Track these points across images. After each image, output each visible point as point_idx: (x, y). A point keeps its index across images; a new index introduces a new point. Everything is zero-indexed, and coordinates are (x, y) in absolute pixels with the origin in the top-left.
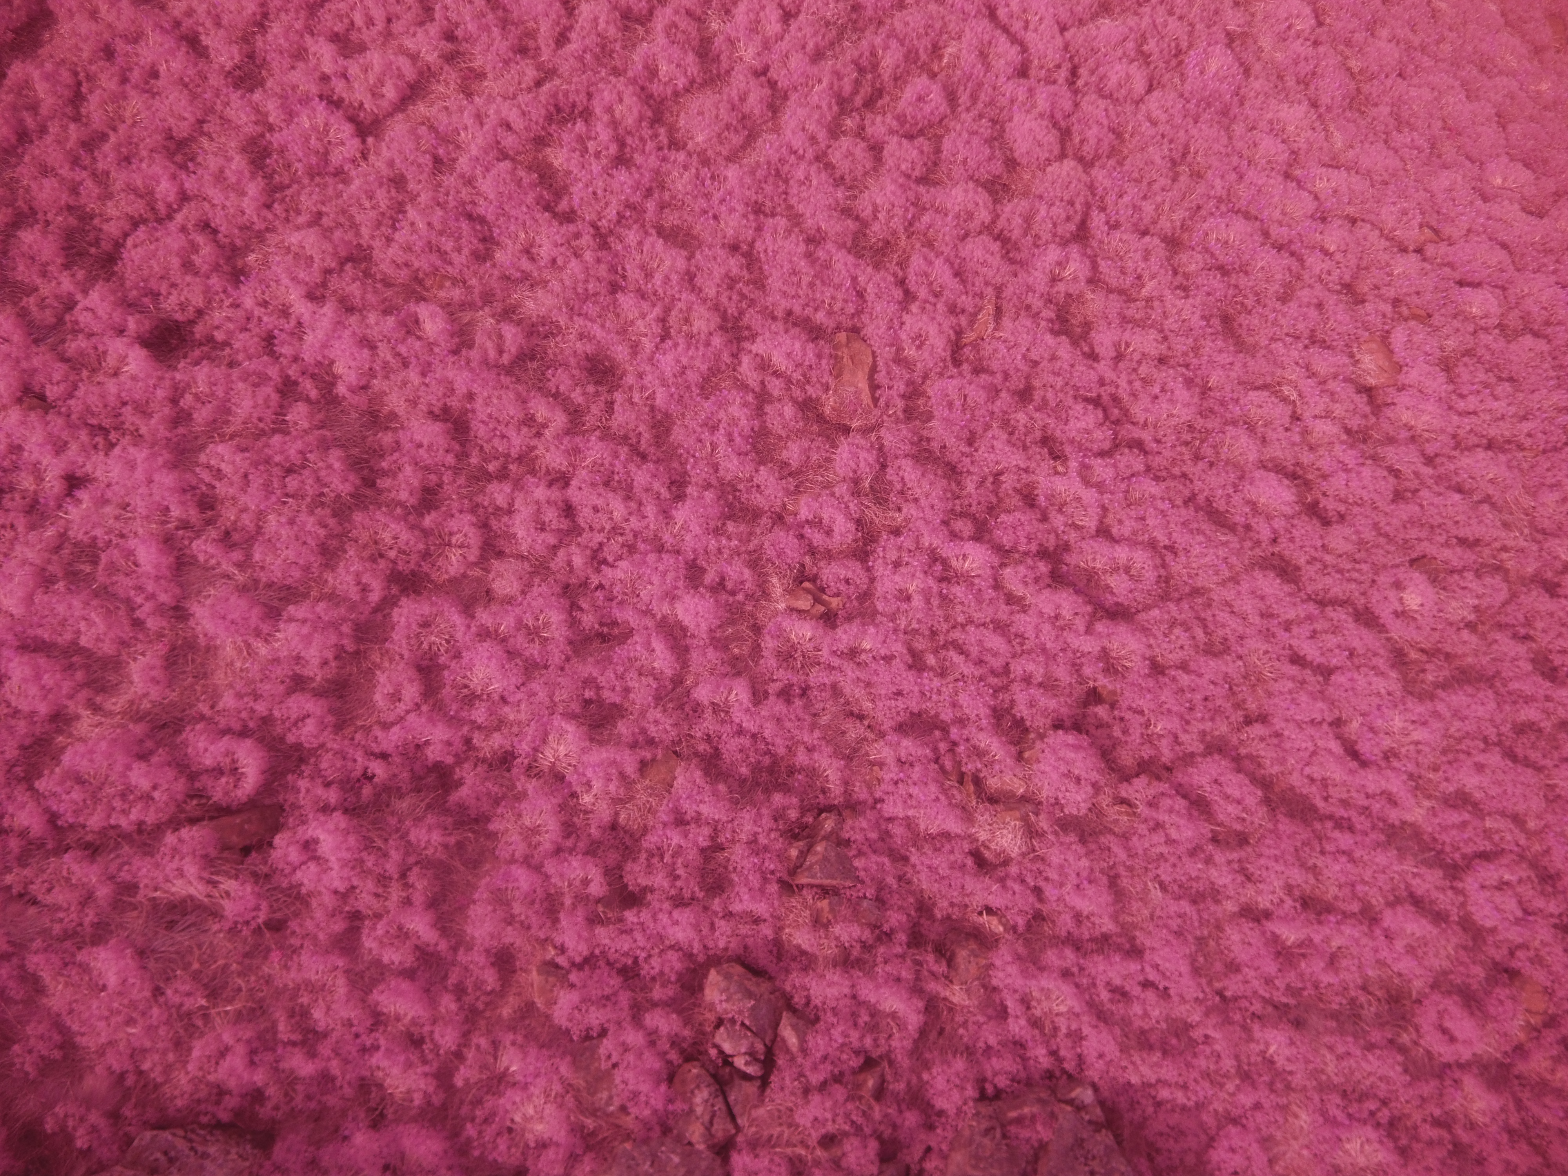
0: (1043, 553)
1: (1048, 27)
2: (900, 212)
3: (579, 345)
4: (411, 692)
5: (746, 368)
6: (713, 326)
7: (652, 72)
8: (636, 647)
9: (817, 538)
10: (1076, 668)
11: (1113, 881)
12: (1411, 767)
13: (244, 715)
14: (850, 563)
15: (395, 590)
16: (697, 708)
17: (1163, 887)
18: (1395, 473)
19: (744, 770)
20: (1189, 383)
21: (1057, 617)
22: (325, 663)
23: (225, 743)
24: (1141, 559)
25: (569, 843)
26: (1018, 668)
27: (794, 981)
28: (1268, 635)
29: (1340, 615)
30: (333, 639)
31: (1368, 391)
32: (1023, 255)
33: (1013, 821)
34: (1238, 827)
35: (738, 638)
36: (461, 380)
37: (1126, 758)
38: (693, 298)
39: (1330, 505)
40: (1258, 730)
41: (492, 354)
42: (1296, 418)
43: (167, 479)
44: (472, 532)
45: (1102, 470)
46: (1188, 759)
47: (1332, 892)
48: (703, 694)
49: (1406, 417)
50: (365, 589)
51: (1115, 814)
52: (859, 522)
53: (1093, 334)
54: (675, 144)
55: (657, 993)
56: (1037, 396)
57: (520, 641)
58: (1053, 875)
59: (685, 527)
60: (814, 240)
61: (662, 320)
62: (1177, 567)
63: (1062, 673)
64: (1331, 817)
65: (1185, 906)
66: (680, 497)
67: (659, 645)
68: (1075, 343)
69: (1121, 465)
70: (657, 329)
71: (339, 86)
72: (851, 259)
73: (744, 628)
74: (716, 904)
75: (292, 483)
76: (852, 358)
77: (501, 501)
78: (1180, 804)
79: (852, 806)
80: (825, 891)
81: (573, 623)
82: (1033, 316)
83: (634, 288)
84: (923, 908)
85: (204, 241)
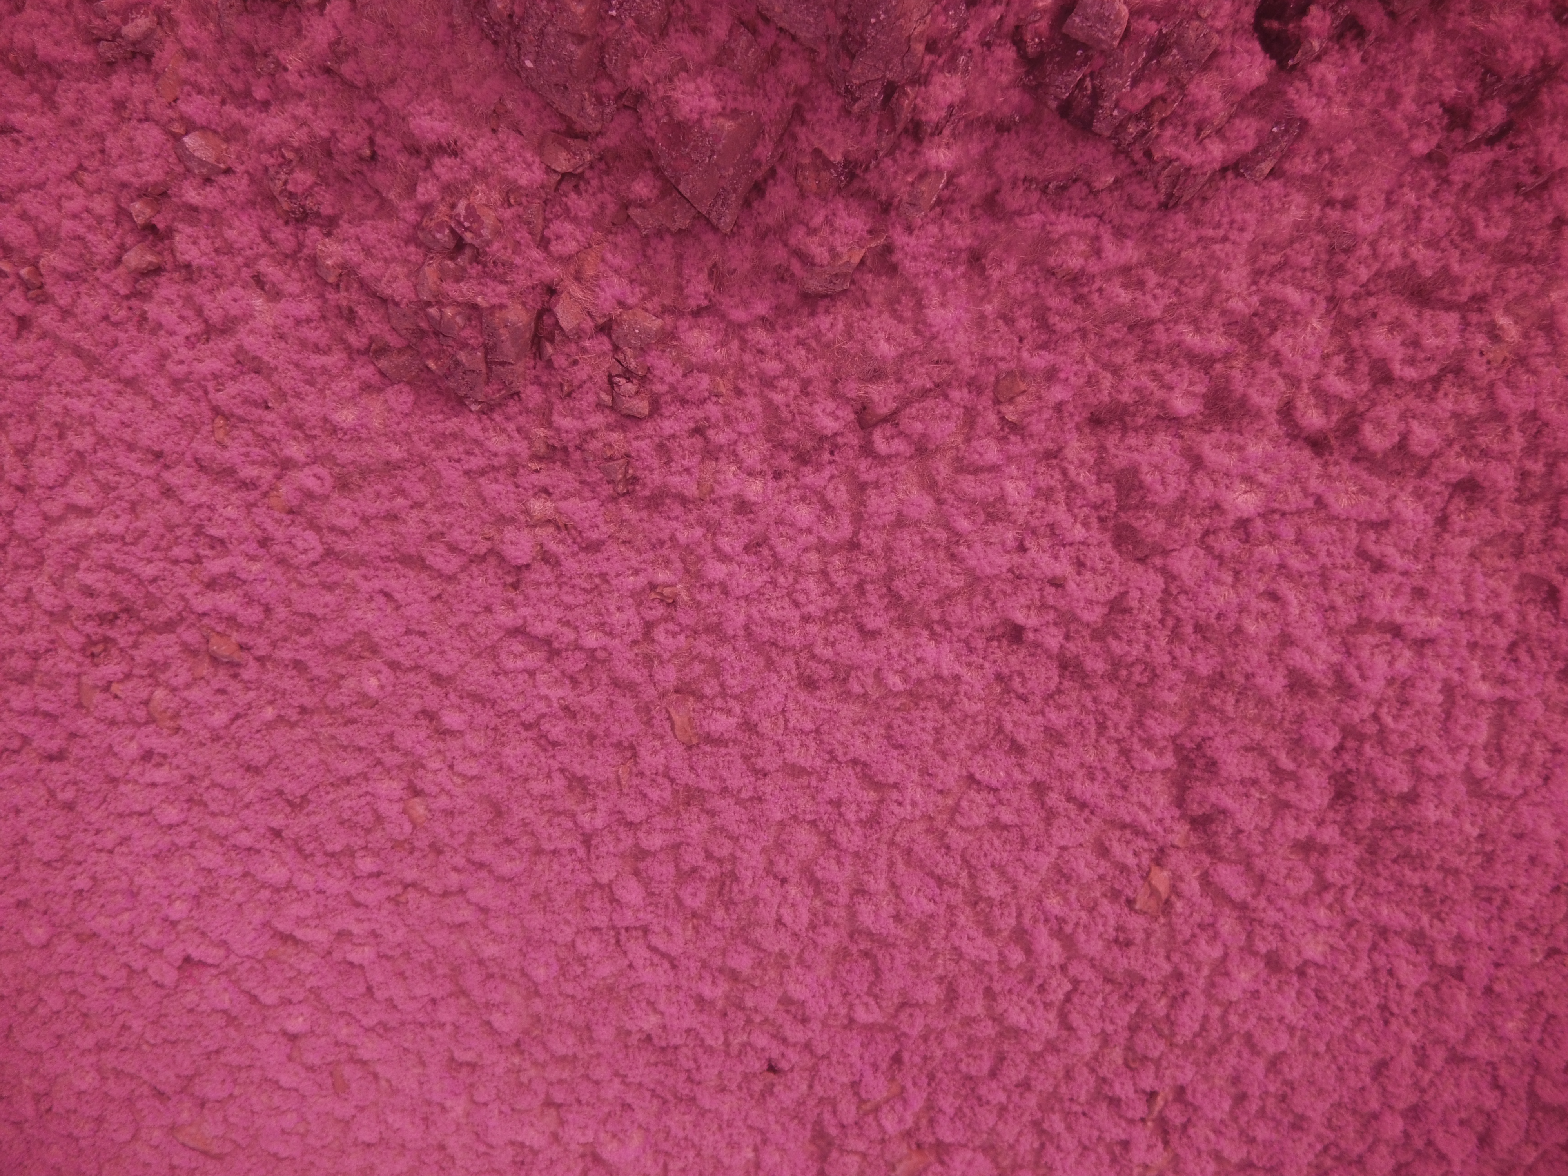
0: (558, 653)
1: (639, 963)
3: (824, 694)
4: (830, 495)
5: (737, 708)
6: (761, 725)
7: (839, 862)
8: (739, 545)
9: (671, 626)
10: (527, 598)
11: (484, 502)
12: (359, 596)
13: (893, 465)
14: (652, 619)
15: (856, 540)
16: (700, 524)
17: (461, 505)
18: (395, 749)
19: (668, 501)
20: (510, 770)
21: (542, 621)
22: (869, 498)
23: (895, 451)
24: (510, 664)
25: (731, 448)
26: (554, 589)
27: (612, 418)
28: (440, 642)
29: (408, 663)
30: (870, 510)
31: (417, 793)
32: (614, 817)
33: (537, 515)
34: (434, 544)
35: (693, 564)
36: (870, 655)
37: (492, 560)
38: (776, 738)
39: (424, 722)
40: (434, 593)
41: (861, 674)
42: (451, 767)
43: (972, 563)
44: (835, 579)
45: (541, 707)
46: (463, 569)
47: (385, 526)
48: (699, 532)
49: (394, 785)
50: (867, 536)
51: (490, 532)
52: (654, 641)
53: (566, 783)
54: (813, 823)
55: (668, 398)
56: (585, 740)
57: (791, 532)
58: (512, 496)
59: (737, 612)
60: (724, 791)
61: (787, 721)
62: (492, 667)
63: (532, 593)
64: (392, 561)
65: (449, 500)
66: (746, 627)
67: (728, 549)
68: (574, 775)
69: (532, 713)
70: (788, 715)
71: (991, 799)
72: (703, 786)
73: (692, 569)
74: (657, 440)
75: (919, 578)
76: (686, 731)
77: (829, 599)
78: (462, 546)
79: (613, 499)
80: (611, 459)
81: (771, 548)
82: (599, 783)
83: (807, 735)
84: (566, 464)
85: (1021, 691)
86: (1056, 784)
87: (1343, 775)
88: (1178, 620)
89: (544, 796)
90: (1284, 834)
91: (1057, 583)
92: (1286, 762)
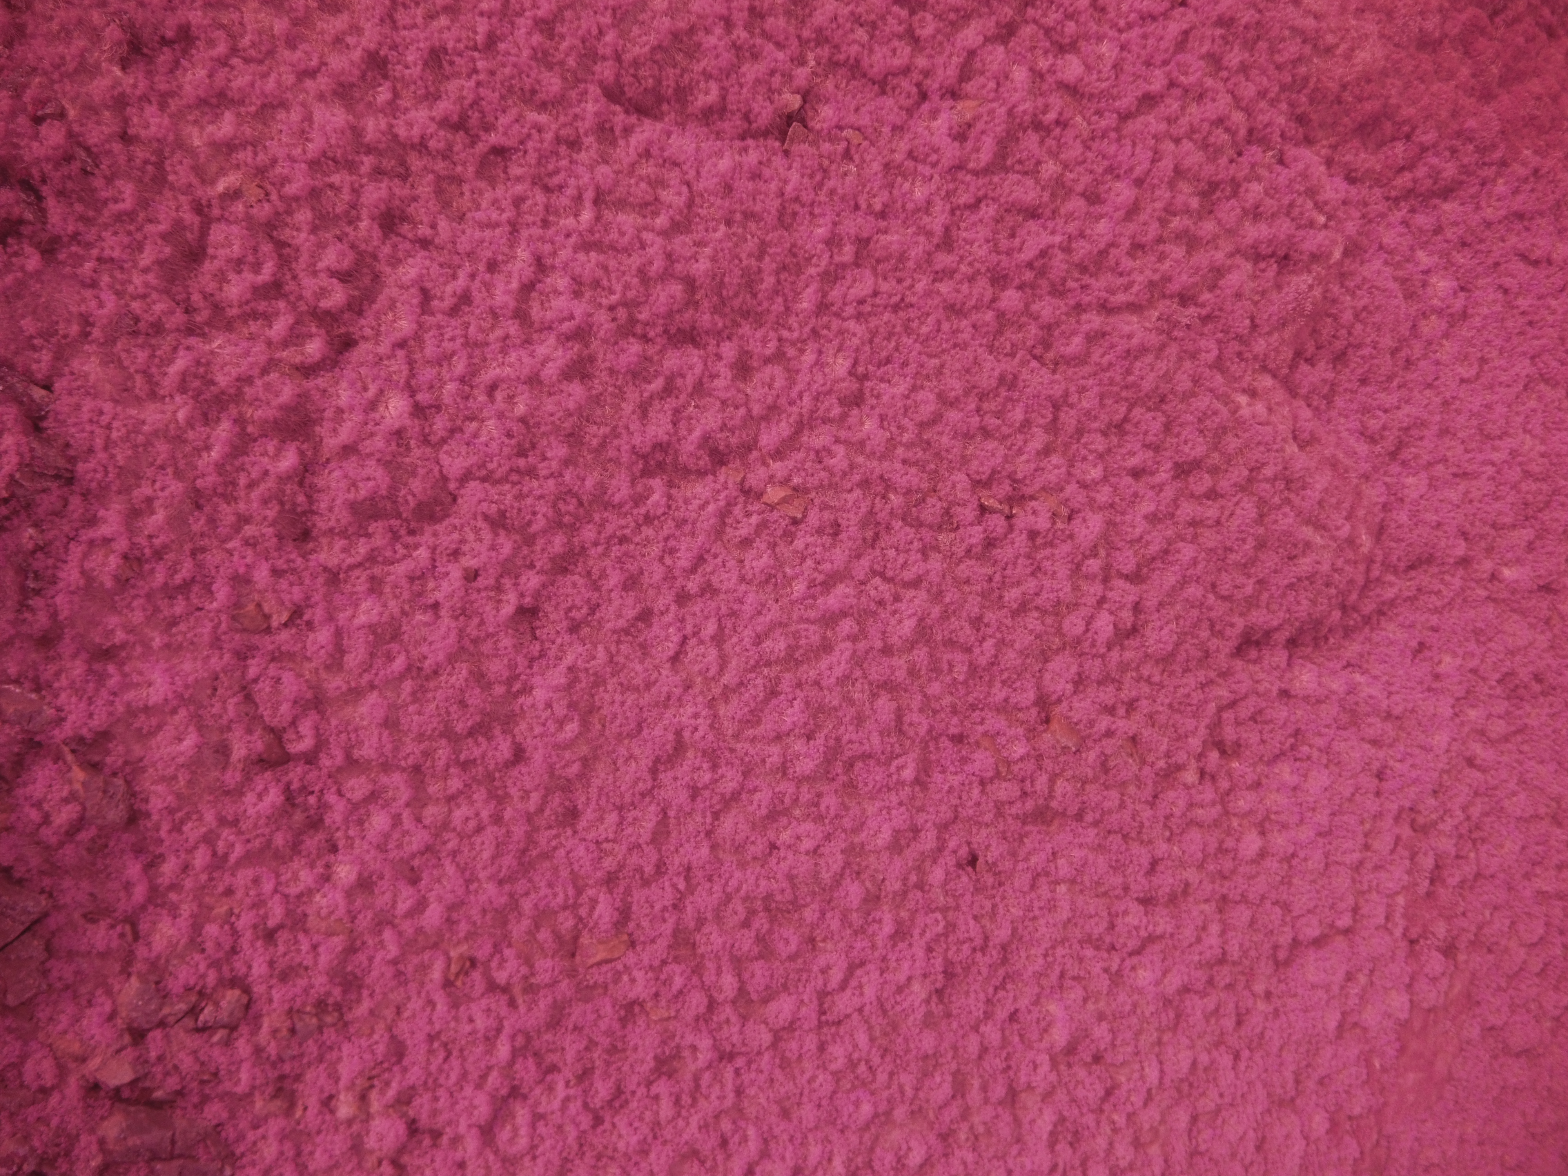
0: (515, 1088)
3: (581, 801)
4: (359, 795)
5: (589, 893)
6: (609, 868)
7: (753, 791)
10: (449, 1123)
14: (485, 985)
15: (410, 769)
19: (350, 969)
20: (644, 1142)
21: (475, 1107)
22: (362, 756)
23: (312, 731)
24: (523, 1143)
25: (292, 900)
26: (441, 1093)
30: (376, 756)
32: (703, 1026)
33: (354, 1111)
38: (623, 853)
41: (558, 765)
44: (454, 790)
45: (575, 1107)
52: (510, 983)
53: (664, 1079)
54: (715, 815)
55: (225, 969)
60: (677, 907)
62: (525, 1163)
68: (654, 1071)
69: (581, 1117)
70: (601, 838)
71: (693, 643)
72: (670, 931)
74: (274, 981)
75: (454, 708)
76: (613, 947)
77: (476, 796)
79: (343, 1026)
80: (292, 1030)
82: (664, 1042)
83: (622, 819)
84: (297, 1078)
85: (584, 611)
86: (678, 584)
87: (670, 338)
88: (512, 470)
89: (677, 1102)
90: (727, 389)
91: (472, 576)
92: (658, 384)
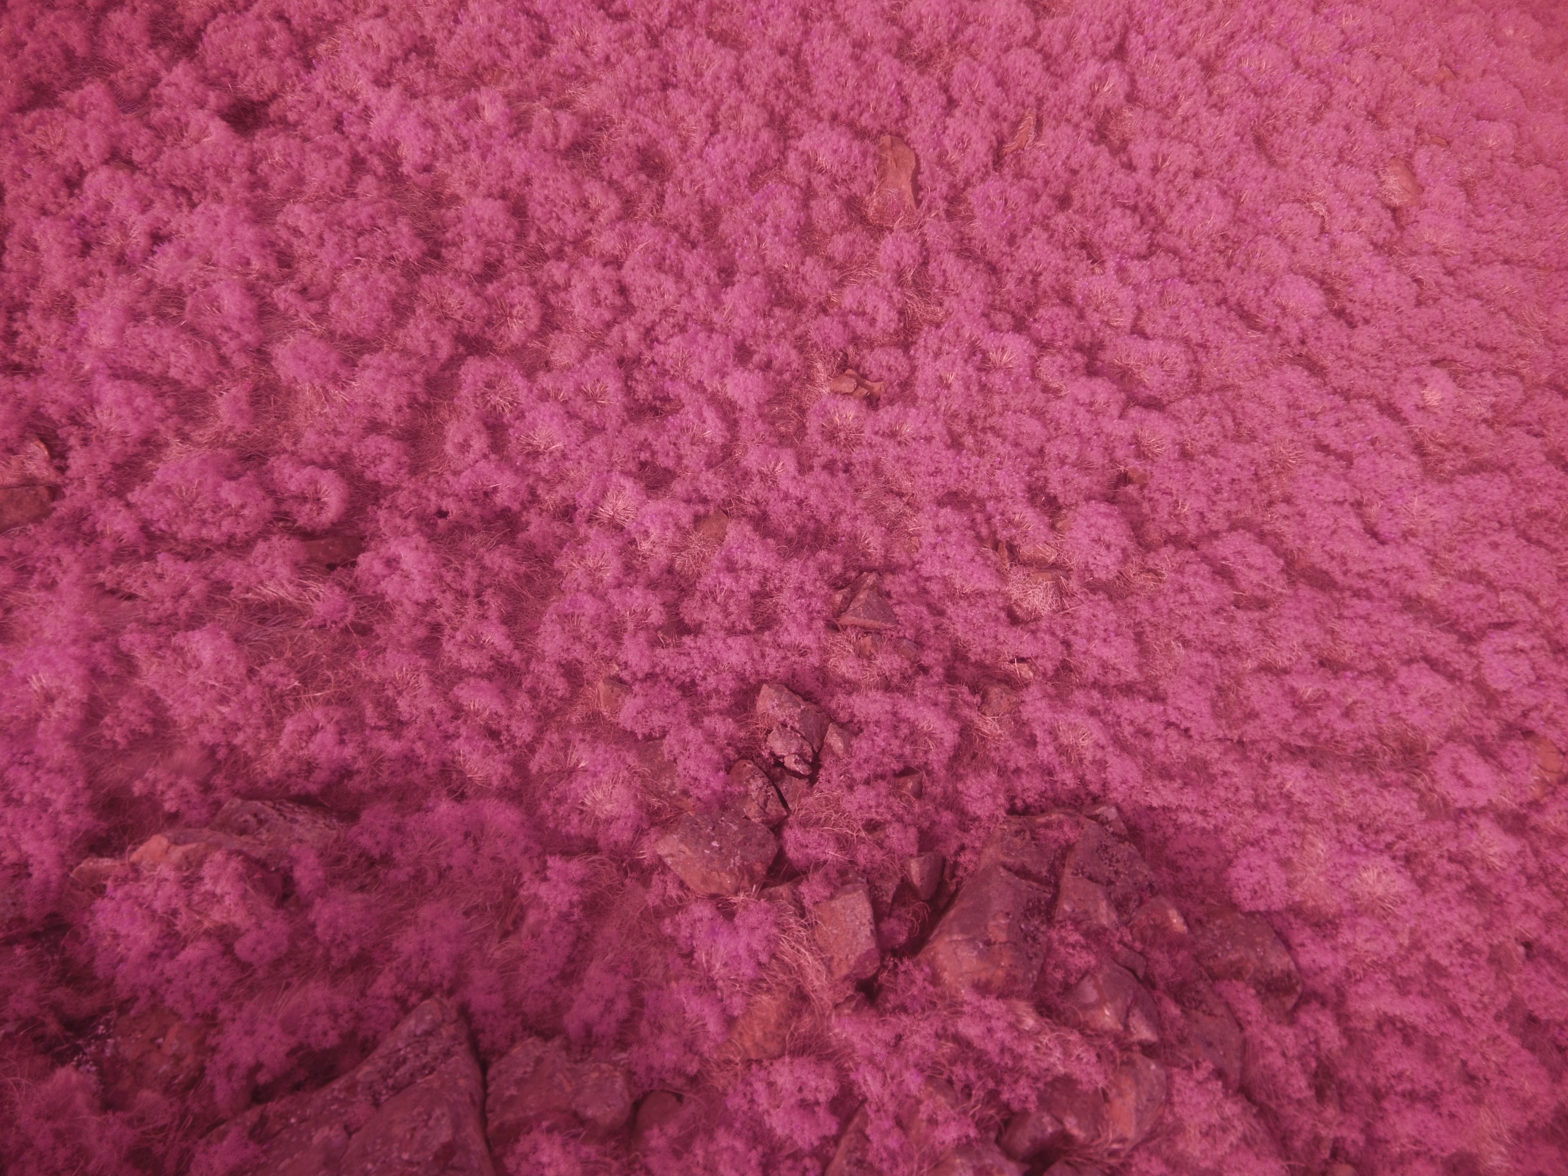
0: (1079, 347)
2: (943, 21)
3: (631, 138)
4: (479, 443)
5: (794, 166)
6: (761, 122)
8: (689, 414)
9: (860, 326)
10: (1108, 450)
11: (1139, 635)
12: (1428, 543)
13: (325, 450)
14: (892, 350)
15: (461, 349)
16: (746, 475)
17: (1186, 644)
19: (791, 530)
20: (1224, 193)
21: (1092, 404)
22: (399, 409)
23: (308, 471)
24: (1175, 353)
25: (630, 580)
26: (1052, 450)
27: (839, 701)
28: (1294, 424)
29: (1363, 407)
30: (406, 387)
32: (1064, 68)
33: (1045, 581)
34: (1259, 593)
35: (783, 416)
36: (519, 160)
37: (1154, 532)
38: (742, 95)
39: (1356, 310)
40: (1282, 510)
41: (549, 138)
42: (1324, 230)
43: (247, 233)
44: (531, 303)
45: (1138, 271)
46: (1214, 534)
47: (1348, 652)
48: (751, 464)
50: (433, 345)
51: (1143, 580)
52: (901, 312)
53: (1131, 146)
55: (714, 703)
56: (1077, 201)
58: (1081, 628)
59: (734, 311)
60: (861, 45)
61: (712, 116)
63: (1096, 457)
64: (1350, 588)
65: (1208, 657)
66: (729, 283)
67: (709, 414)
68: (1114, 152)
69: (1157, 268)
70: (706, 124)
72: (896, 63)
73: (790, 409)
74: (767, 636)
75: (364, 243)
76: (896, 161)
77: (559, 276)
78: (1205, 569)
79: (892, 568)
80: (866, 631)
81: (629, 391)
82: (1074, 128)
83: (685, 85)
84: (959, 654)
89: (1175, 139)
